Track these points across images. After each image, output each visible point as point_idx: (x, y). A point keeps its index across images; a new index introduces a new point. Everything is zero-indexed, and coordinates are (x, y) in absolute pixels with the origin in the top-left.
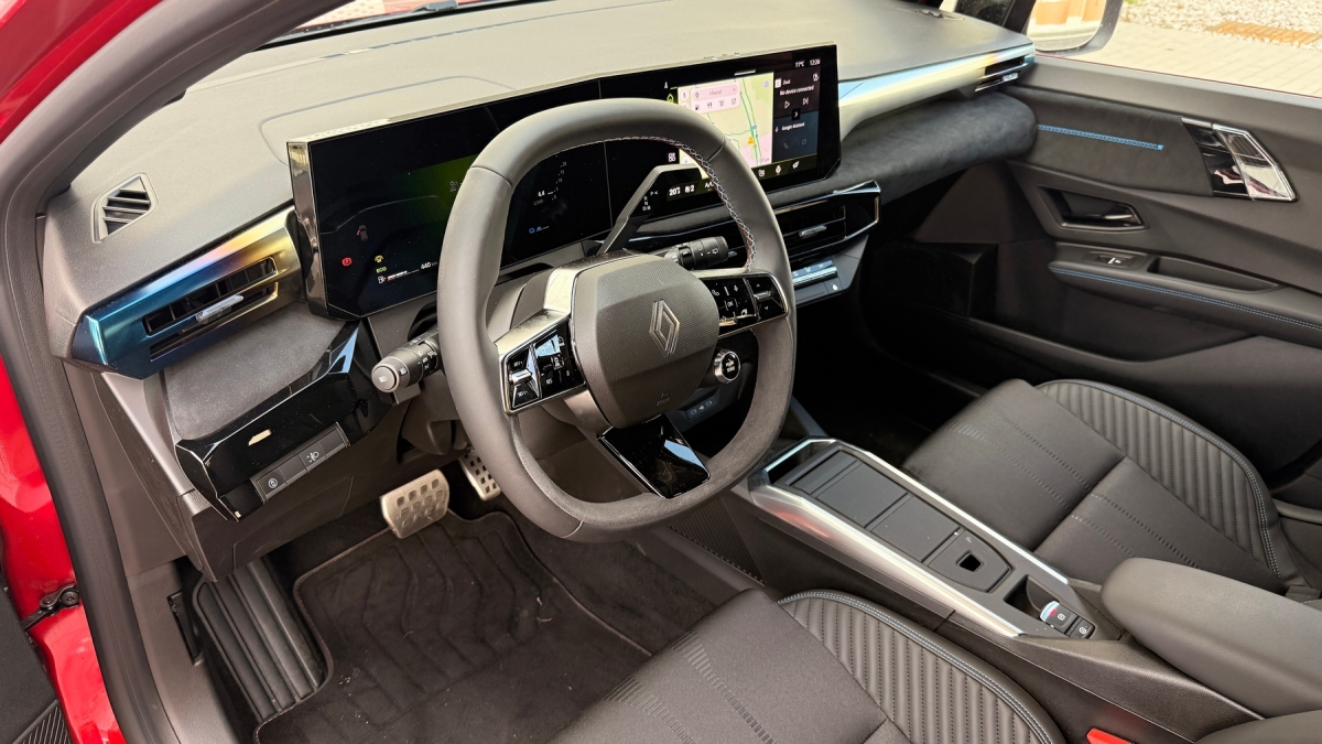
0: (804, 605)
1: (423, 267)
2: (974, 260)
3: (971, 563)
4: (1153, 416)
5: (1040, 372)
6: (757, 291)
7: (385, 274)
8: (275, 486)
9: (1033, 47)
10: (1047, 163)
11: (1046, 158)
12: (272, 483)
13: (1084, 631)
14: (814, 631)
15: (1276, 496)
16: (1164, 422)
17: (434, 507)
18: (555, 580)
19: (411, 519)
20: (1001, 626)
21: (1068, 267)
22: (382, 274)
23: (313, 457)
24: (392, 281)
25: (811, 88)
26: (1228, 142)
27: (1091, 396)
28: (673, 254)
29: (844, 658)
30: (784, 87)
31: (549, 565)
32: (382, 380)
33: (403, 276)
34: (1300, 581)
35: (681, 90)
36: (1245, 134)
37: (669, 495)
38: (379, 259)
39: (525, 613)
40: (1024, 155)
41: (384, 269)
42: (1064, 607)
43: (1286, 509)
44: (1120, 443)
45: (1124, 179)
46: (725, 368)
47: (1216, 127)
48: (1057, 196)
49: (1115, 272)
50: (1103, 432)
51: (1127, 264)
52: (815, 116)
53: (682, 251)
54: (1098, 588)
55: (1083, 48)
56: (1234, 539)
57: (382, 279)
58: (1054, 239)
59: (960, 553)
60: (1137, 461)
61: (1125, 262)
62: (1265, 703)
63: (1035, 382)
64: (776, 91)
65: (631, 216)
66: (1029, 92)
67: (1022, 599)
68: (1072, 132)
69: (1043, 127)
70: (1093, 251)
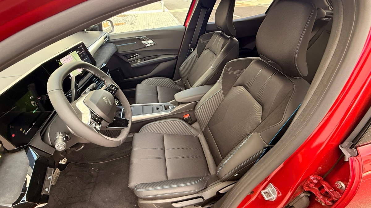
0: (143, 130)
1: (33, 125)
2: (119, 71)
3: (158, 109)
4: (156, 79)
5: (140, 81)
6: (112, 87)
7: (26, 132)
8: (48, 190)
9: (107, 33)
10: (121, 51)
11: (120, 50)
12: (47, 190)
13: (175, 107)
14: (147, 132)
15: (174, 80)
16: (158, 79)
17: (57, 173)
18: (92, 163)
19: (54, 179)
20: (167, 113)
21: (133, 65)
22: (25, 132)
23: (49, 177)
24: (28, 132)
25: (83, 51)
26: (143, 38)
27: (148, 81)
28: (87, 90)
29: (153, 132)
30: (79, 53)
31: (89, 162)
32: (60, 148)
33: (30, 129)
34: (182, 88)
35: (60, 60)
36: (145, 37)
37: (127, 126)
38: (21, 130)
39: (92, 172)
40: (117, 52)
41: (24, 131)
42: (171, 106)
43: (176, 82)
44: (155, 85)
45: (134, 49)
46: (117, 103)
47: (141, 37)
48: (125, 56)
49: (140, 63)
50: (152, 85)
51: (141, 61)
52: (87, 56)
53: (89, 89)
54: (175, 100)
55: (111, 32)
56: (173, 88)
57: (26, 134)
58: (128, 62)
59: (156, 109)
60: (158, 85)
61: (140, 61)
62: (198, 100)
63: (140, 83)
64: (78, 54)
65: (75, 88)
66: (111, 41)
67: (166, 108)
68: (122, 45)
69: (117, 46)
70: (135, 61)
